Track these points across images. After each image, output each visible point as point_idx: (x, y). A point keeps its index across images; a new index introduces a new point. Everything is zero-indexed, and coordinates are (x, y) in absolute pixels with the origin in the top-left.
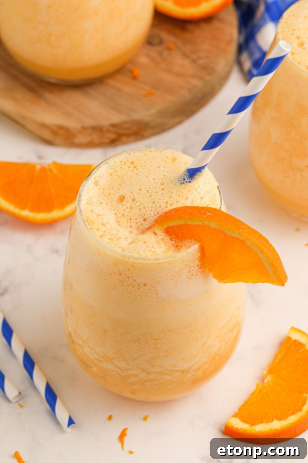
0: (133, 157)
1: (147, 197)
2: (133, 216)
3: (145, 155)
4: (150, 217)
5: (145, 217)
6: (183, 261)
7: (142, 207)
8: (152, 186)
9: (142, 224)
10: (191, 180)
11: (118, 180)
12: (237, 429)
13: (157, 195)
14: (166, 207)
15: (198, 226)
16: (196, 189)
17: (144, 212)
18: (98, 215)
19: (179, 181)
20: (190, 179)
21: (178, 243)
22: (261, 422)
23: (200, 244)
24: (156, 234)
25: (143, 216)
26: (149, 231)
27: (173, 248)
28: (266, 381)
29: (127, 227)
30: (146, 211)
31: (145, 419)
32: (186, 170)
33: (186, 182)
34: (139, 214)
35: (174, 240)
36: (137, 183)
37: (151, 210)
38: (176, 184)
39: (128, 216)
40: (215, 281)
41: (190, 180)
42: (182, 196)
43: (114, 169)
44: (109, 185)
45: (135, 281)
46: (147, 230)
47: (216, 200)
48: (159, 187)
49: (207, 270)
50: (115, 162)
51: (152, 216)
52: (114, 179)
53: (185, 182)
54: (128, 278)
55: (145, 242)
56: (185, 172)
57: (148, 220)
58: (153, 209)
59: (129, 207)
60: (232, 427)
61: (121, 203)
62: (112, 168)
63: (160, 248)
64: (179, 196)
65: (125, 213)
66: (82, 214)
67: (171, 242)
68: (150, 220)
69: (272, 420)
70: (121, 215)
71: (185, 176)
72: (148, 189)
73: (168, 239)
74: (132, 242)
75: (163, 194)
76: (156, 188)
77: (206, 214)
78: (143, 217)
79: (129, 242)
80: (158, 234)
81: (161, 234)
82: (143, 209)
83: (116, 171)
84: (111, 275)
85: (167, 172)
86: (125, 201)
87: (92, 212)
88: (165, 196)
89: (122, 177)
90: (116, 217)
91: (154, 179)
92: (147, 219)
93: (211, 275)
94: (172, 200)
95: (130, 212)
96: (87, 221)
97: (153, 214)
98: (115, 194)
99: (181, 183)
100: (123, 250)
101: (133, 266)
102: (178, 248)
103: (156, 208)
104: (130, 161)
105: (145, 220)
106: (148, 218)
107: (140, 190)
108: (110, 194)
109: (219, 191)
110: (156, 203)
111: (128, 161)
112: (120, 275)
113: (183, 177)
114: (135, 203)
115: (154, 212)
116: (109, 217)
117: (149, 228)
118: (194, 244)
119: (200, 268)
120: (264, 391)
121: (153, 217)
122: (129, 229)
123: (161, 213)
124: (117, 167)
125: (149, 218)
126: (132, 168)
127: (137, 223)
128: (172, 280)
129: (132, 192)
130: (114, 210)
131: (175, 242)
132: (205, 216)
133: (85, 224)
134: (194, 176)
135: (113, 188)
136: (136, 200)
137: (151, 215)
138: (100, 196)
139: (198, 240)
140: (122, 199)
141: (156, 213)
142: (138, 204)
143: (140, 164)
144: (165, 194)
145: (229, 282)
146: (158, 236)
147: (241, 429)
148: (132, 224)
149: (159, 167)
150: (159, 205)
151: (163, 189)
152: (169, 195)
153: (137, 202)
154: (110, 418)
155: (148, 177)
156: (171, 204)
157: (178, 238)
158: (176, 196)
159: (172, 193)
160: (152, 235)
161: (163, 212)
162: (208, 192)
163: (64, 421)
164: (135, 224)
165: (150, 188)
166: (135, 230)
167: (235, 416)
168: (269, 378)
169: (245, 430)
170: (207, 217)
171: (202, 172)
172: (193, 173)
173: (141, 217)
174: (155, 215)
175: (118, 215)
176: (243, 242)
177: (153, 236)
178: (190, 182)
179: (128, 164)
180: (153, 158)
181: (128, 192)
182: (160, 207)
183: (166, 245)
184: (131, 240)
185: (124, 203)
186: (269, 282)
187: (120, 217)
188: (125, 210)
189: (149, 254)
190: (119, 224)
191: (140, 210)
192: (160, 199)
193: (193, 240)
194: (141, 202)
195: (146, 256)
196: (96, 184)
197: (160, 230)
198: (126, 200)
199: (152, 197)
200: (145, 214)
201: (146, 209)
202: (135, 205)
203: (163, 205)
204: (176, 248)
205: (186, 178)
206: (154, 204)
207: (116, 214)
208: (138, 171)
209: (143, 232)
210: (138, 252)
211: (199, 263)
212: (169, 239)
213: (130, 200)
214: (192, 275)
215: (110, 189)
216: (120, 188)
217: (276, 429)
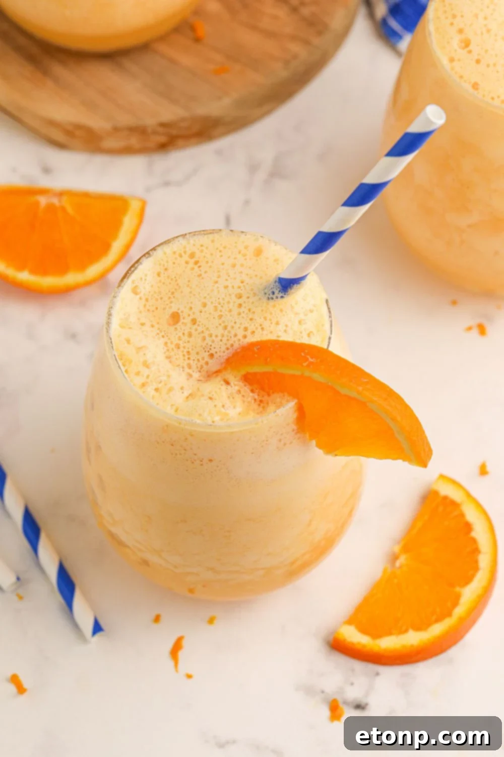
0: (194, 245)
1: (214, 318)
2: (192, 350)
3: (213, 241)
4: (220, 351)
5: (211, 352)
6: (271, 427)
7: (206, 334)
8: (223, 299)
9: (207, 363)
10: (285, 294)
11: (170, 283)
12: (353, 644)
13: (231, 316)
14: (245, 337)
15: (293, 376)
16: (292, 307)
17: (210, 343)
18: (139, 349)
19: (265, 294)
20: (283, 293)
21: (263, 396)
22: (389, 633)
23: (296, 401)
24: (227, 383)
25: (209, 349)
26: (217, 376)
27: (255, 406)
28: (398, 564)
29: (183, 368)
30: (213, 341)
31: (211, 621)
32: (277, 280)
33: (277, 298)
34: (202, 346)
35: (257, 391)
36: (199, 293)
37: (221, 340)
38: (260, 299)
39: (184, 347)
40: (319, 452)
41: (283, 295)
42: (270, 320)
43: (164, 265)
44: (155, 292)
45: (195, 454)
46: (215, 375)
47: (323, 325)
48: (234, 302)
49: (307, 435)
50: (165, 253)
51: (222, 350)
52: (164, 283)
53: (274, 297)
54: (185, 450)
55: (211, 398)
56: (276, 282)
57: (216, 356)
58: (225, 339)
59: (186, 332)
60: (345, 640)
61: (175, 326)
62: (160, 265)
63: (234, 407)
64: (265, 319)
65: (181, 343)
66: (112, 347)
67: (251, 394)
68: (220, 356)
69: (406, 631)
70: (173, 346)
71: (275, 289)
72: (217, 305)
73: (246, 390)
74: (191, 395)
75: (239, 314)
76: (229, 302)
77: (307, 359)
78: (208, 352)
79: (186, 394)
80: (232, 384)
81: (236, 384)
82: (208, 339)
83: (166, 269)
84: (158, 443)
85: (247, 275)
86: (180, 324)
87: (128, 341)
88: (243, 317)
89: (176, 281)
90: (166, 348)
91: (226, 287)
92: (215, 354)
93: (314, 442)
94: (255, 325)
95: (188, 342)
96: (121, 359)
97: (223, 348)
98: (164, 309)
99: (268, 299)
100: (176, 410)
101: (192, 435)
102: (262, 405)
103: (229, 338)
104: (189, 252)
105: (212, 356)
106: (216, 352)
107: (205, 305)
108: (157, 308)
109: (329, 309)
110: (229, 328)
111: (185, 252)
112: (172, 445)
113: (272, 289)
114: (195, 327)
115: (226, 344)
116: (155, 351)
117: (218, 372)
118: (288, 401)
119: (296, 433)
120: (396, 581)
121: (224, 352)
122: (187, 370)
123: (236, 345)
124: (167, 262)
125: (219, 354)
126: (191, 265)
127: (198, 360)
128: (252, 453)
129: (191, 308)
130: (163, 337)
131: (258, 395)
132: (305, 364)
133: (118, 365)
134: (289, 290)
135: (161, 298)
136: (198, 323)
137: (220, 348)
138: (140, 312)
139: (294, 394)
140: (175, 318)
141: (229, 346)
142: (200, 329)
143: (204, 257)
144: (243, 315)
145: (342, 455)
146: (231, 387)
147: (359, 643)
148: (191, 362)
149: (234, 266)
150: (233, 332)
151: (240, 306)
152: (251, 316)
153: (198, 325)
154: (157, 619)
155: (216, 282)
156: (253, 332)
157: (262, 389)
158: (260, 318)
159: (254, 313)
160: (222, 385)
161: (239, 344)
162: (311, 311)
163: (87, 626)
164: (196, 362)
165: (219, 304)
166: (196, 372)
167: (350, 621)
168: (402, 560)
169: (364, 646)
170: (308, 366)
171: (301, 284)
172: (286, 285)
173: (205, 351)
174: (228, 349)
175: (169, 344)
176: (364, 404)
177: (224, 387)
178: (282, 297)
179: (186, 257)
180: (225, 248)
181: (185, 307)
182: (236, 335)
183: (244, 402)
184: (190, 392)
185: (180, 325)
186: (404, 460)
187: (173, 349)
188: (180, 339)
189: (217, 418)
190: (170, 362)
191: (204, 339)
192: (235, 323)
193: (286, 394)
194: (205, 326)
195: (213, 422)
196: (135, 291)
197: (235, 377)
198: (182, 320)
199: (223, 319)
200: (211, 346)
201: (214, 337)
202: (196, 330)
203: (241, 333)
204: (259, 405)
205: (276, 292)
206: (226, 331)
207: (166, 344)
208: (200, 270)
209: (210, 376)
210: (200, 415)
211: (295, 427)
212: (248, 391)
213: (188, 320)
214: (285, 444)
215: (157, 300)
216: (173, 300)
217: (412, 646)
